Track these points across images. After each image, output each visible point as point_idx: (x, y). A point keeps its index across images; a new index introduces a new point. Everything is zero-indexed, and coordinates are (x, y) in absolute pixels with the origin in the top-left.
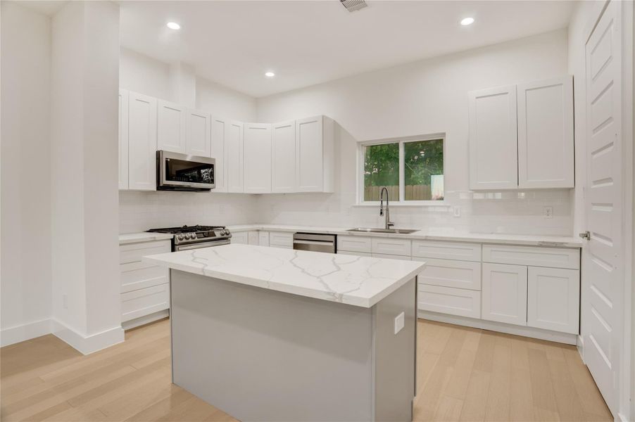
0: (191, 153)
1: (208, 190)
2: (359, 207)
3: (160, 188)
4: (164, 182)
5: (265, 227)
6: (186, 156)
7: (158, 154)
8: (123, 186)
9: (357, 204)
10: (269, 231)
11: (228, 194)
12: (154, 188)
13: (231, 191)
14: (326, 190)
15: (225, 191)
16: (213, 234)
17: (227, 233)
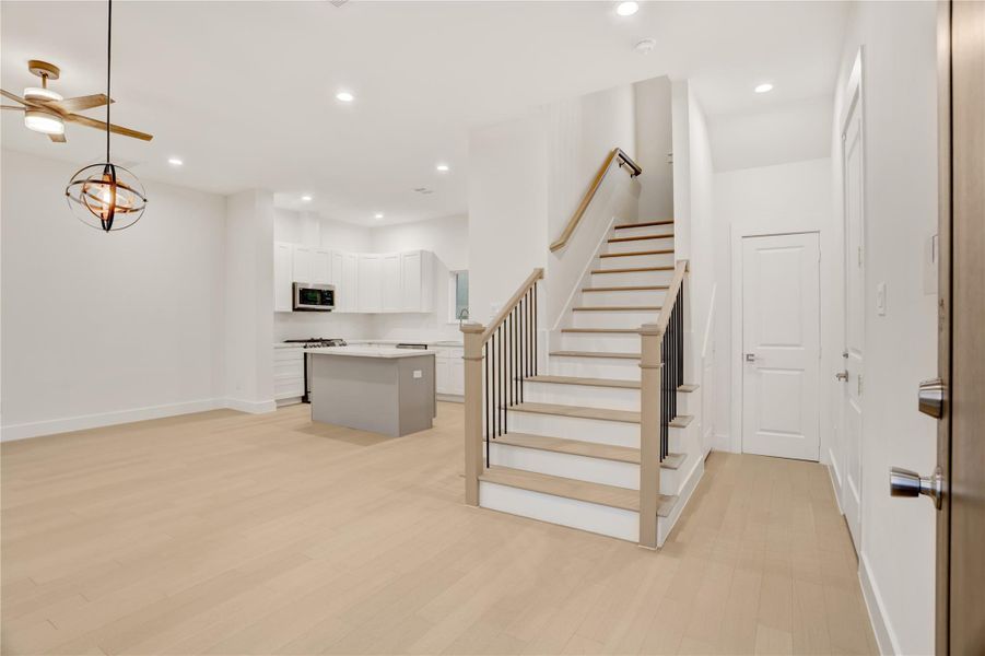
0: (312, 282)
1: (329, 310)
2: (451, 324)
3: (294, 309)
4: (299, 305)
5: (375, 341)
6: (307, 284)
7: (294, 285)
8: (277, 310)
9: (450, 322)
10: (378, 344)
11: (345, 314)
12: (291, 310)
13: (348, 311)
14: (424, 310)
15: (343, 311)
16: (333, 345)
17: (344, 345)
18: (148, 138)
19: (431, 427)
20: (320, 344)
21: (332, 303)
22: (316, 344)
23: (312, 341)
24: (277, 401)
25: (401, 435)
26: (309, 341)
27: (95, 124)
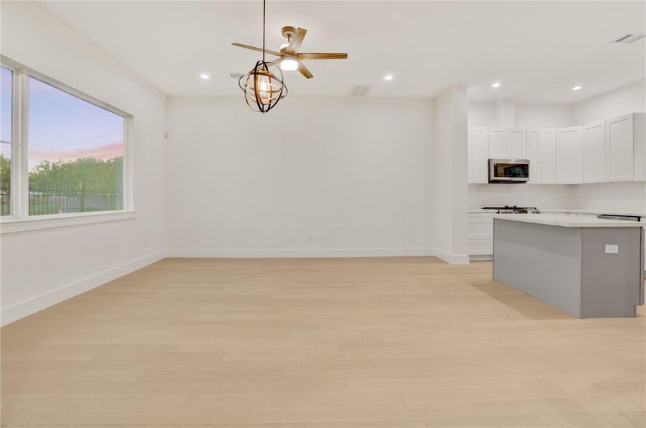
0: (513, 158)
1: (524, 182)
3: (491, 182)
4: (493, 178)
5: (574, 211)
7: (489, 161)
8: (470, 182)
10: (577, 214)
11: (541, 185)
12: (487, 182)
13: (544, 182)
15: (539, 182)
16: (526, 212)
17: (539, 213)
18: (344, 56)
19: (634, 315)
20: (512, 211)
21: (526, 175)
22: (508, 211)
23: (507, 208)
24: (470, 256)
25: (583, 316)
26: (502, 208)
27: (314, 56)
